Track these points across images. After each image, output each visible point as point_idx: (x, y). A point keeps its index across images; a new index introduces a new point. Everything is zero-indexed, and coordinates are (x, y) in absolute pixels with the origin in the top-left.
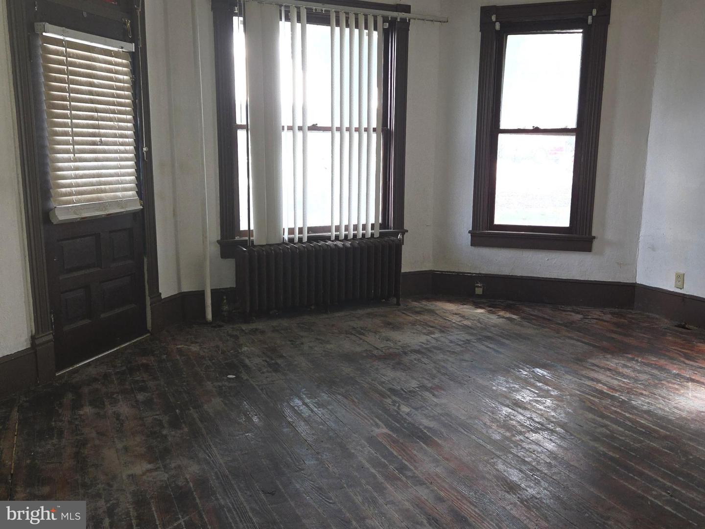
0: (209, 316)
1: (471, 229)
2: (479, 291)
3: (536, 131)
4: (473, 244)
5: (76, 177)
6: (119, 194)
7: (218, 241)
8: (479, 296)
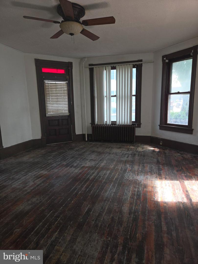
0: (87, 140)
1: (159, 124)
2: (161, 144)
3: (179, 93)
4: (160, 129)
5: (52, 108)
6: (63, 112)
7: (91, 123)
8: (161, 145)
